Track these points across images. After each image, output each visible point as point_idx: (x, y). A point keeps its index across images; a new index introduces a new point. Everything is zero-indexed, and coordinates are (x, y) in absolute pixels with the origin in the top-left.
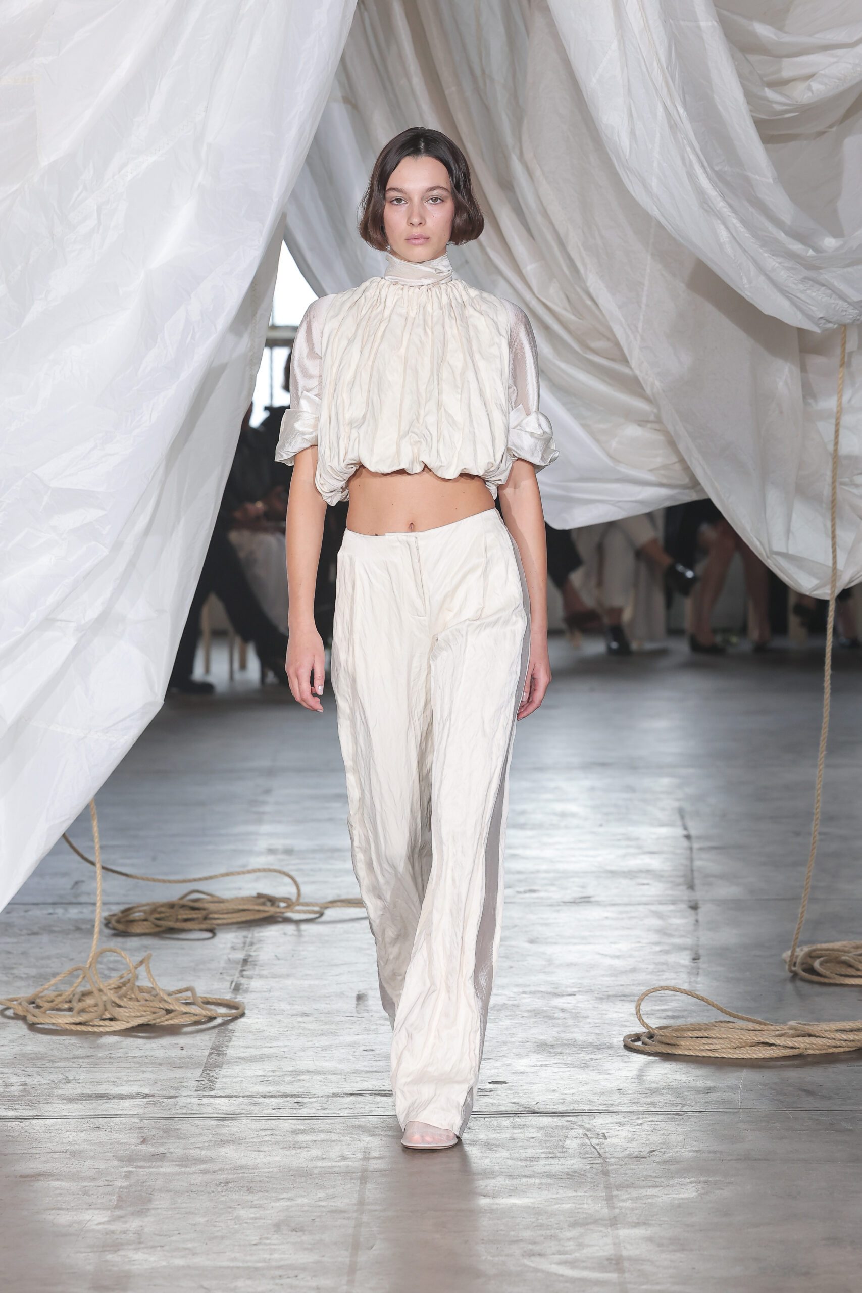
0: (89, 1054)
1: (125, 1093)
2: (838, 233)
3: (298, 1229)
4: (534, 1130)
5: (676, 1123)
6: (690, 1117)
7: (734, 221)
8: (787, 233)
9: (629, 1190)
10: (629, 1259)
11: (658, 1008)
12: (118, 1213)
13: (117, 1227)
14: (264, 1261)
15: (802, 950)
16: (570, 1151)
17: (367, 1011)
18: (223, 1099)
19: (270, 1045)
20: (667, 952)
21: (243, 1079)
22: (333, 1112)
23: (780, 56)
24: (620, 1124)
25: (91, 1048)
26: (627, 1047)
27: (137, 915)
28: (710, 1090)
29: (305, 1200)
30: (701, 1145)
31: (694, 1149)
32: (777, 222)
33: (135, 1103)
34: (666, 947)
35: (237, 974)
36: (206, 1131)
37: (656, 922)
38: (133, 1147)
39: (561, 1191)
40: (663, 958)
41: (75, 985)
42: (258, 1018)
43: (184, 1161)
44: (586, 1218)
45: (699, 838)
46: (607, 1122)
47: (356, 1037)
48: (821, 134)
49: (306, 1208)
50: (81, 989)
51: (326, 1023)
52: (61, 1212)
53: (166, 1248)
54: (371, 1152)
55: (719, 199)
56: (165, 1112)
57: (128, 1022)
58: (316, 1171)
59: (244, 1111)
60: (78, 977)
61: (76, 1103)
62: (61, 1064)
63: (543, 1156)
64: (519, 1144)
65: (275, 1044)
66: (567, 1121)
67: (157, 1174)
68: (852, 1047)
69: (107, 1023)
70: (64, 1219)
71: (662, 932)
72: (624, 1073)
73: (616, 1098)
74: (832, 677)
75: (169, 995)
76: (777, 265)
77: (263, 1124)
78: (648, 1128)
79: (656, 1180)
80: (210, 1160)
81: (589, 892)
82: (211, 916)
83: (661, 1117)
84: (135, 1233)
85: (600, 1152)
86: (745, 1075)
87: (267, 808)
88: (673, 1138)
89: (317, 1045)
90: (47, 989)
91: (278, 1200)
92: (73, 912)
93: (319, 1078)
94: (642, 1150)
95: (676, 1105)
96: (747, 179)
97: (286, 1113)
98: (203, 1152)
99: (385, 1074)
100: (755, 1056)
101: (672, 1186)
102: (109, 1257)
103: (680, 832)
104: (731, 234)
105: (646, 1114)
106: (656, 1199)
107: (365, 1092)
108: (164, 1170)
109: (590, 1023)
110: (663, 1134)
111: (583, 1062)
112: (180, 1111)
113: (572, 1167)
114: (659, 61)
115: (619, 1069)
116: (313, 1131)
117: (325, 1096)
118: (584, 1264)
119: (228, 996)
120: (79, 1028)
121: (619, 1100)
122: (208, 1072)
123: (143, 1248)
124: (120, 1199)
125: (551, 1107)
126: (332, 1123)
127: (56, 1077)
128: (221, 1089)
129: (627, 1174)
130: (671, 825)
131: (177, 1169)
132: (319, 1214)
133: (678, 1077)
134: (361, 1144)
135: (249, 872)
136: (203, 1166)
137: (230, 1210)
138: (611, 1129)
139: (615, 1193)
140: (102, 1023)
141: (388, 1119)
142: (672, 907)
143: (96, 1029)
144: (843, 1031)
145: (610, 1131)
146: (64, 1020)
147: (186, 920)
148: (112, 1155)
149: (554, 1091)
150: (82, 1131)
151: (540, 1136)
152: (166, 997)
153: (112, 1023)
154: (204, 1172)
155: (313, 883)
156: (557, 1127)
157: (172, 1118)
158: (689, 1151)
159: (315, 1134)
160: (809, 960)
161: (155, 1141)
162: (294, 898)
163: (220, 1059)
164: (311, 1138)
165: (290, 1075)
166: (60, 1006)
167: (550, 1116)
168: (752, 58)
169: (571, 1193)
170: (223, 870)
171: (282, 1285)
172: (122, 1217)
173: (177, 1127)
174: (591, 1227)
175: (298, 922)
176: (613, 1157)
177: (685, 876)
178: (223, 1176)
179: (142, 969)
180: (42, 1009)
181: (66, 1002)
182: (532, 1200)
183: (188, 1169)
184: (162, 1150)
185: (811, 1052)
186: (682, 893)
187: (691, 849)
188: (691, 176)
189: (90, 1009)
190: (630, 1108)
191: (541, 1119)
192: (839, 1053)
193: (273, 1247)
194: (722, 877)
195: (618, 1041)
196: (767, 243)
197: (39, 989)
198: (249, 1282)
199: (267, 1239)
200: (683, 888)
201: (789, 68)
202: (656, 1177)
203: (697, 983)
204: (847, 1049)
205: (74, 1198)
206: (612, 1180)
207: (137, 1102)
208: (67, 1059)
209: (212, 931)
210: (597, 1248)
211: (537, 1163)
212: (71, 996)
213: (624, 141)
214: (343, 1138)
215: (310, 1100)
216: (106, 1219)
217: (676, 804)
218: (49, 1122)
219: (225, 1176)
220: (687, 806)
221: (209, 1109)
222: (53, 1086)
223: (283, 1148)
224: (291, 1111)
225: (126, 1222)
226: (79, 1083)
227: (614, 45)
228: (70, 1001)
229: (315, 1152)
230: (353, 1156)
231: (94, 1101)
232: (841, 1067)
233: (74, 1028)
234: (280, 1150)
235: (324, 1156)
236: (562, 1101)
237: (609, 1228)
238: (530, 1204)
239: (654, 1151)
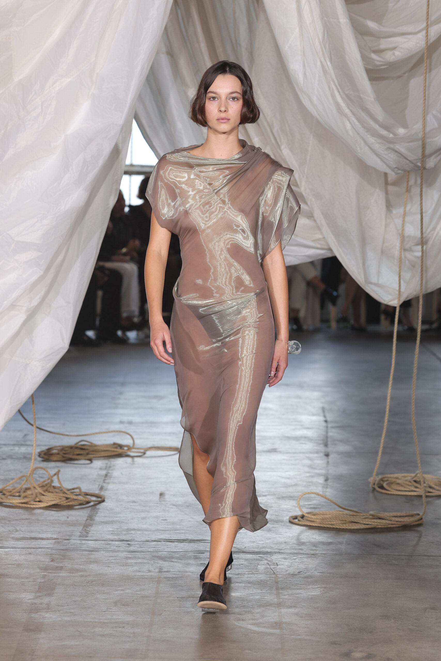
0: (28, 518)
1: (45, 537)
2: (405, 126)
3: (126, 605)
4: (243, 560)
5: (312, 559)
6: (319, 556)
7: (353, 119)
8: (380, 126)
9: (288, 590)
10: (286, 623)
11: (307, 503)
12: (38, 594)
13: (38, 601)
14: (108, 619)
15: (378, 477)
16: (260, 571)
17: (165, 501)
18: (92, 542)
19: (116, 516)
20: (312, 477)
21: (102, 532)
22: (145, 549)
23: (379, 38)
24: (285, 559)
25: (29, 515)
26: (290, 522)
27: (55, 451)
28: (330, 543)
29: (130, 591)
30: (324, 570)
31: (320, 571)
32: (375, 120)
33: (49, 542)
34: (312, 474)
35: (102, 481)
36: (83, 557)
37: (308, 462)
38: (47, 563)
39: (254, 590)
40: (310, 480)
41: (22, 484)
42: (111, 503)
43: (72, 571)
44: (266, 603)
45: (332, 422)
46: (278, 557)
47: (159, 514)
48: (400, 77)
49: (130, 595)
50: (25, 486)
51: (144, 506)
52: (11, 593)
53: (61, 612)
54: (163, 569)
55: (346, 108)
56: (64, 547)
57: (47, 503)
58: (136, 577)
59: (102, 548)
60: (23, 480)
61: (20, 541)
62: (14, 522)
63: (247, 573)
64: (235, 567)
65: (119, 515)
66: (259, 557)
67: (58, 576)
68: (400, 525)
69: (37, 503)
70: (12, 596)
71: (311, 467)
72: (289, 534)
73: (283, 546)
74: (397, 344)
75: (68, 490)
76: (374, 141)
77: (111, 554)
78: (299, 561)
79: (301, 586)
80: (84, 570)
81: (276, 446)
82: (90, 453)
83: (305, 556)
84: (46, 604)
85: (275, 572)
86: (347, 536)
87: (120, 401)
88: (310, 566)
89: (139, 516)
90: (8, 486)
91: (117, 590)
92: (23, 450)
93: (139, 532)
94: (295, 571)
95: (313, 550)
96: (361, 98)
97: (122, 549)
98: (81, 567)
99: (172, 531)
100: (353, 528)
101: (309, 589)
102: (33, 615)
103: (322, 418)
104: (352, 125)
105: (298, 554)
106: (301, 595)
107: (161, 540)
108: (62, 575)
109: (273, 510)
110: (305, 564)
111: (269, 528)
112: (71, 547)
113: (261, 578)
114: (319, 39)
115: (286, 532)
116: (135, 558)
117: (142, 541)
118: (264, 625)
119: (97, 492)
120: (23, 505)
121: (285, 547)
122: (85, 528)
123: (50, 611)
124: (40, 588)
125: (252, 550)
126: (144, 554)
127: (11, 528)
128: (91, 537)
129: (287, 583)
130: (318, 415)
131: (68, 574)
132: (136, 598)
133: (314, 537)
134: (159, 565)
135: (110, 432)
136: (81, 573)
137: (93, 595)
138: (280, 561)
139: (281, 591)
140: (35, 503)
141: (172, 553)
142: (316, 455)
143: (32, 506)
144: (396, 517)
145: (280, 562)
146: (16, 501)
147: (78, 455)
148: (37, 566)
149: (254, 542)
150: (23, 555)
151: (246, 563)
152: (66, 492)
153: (40, 503)
154: (81, 576)
155: (141, 438)
156: (254, 559)
157: (67, 550)
158: (318, 573)
159: (136, 559)
160: (382, 482)
161: (58, 561)
162: (131, 445)
163: (91, 522)
164: (134, 561)
165: (126, 531)
166: (14, 494)
167: (251, 554)
168: (366, 38)
169: (259, 591)
170: (97, 431)
171: (117, 631)
172: (40, 596)
173: (69, 554)
174: (268, 607)
175: (133, 457)
176: (281, 575)
177: (323, 440)
178: (90, 578)
179: (56, 477)
180: (6, 496)
181: (18, 492)
182: (240, 594)
183: (73, 575)
184: (61, 565)
185: (380, 527)
186: (322, 448)
187: (327, 427)
188: (333, 96)
189: (29, 496)
190: (291, 551)
191: (247, 555)
192: (393, 528)
193: (113, 613)
194: (342, 441)
195: (286, 518)
196: (370, 130)
197: (5, 486)
198: (100, 629)
199: (111, 609)
200: (322, 446)
201: (384, 44)
202: (301, 584)
203: (326, 492)
204: (397, 526)
205: (17, 587)
206: (279, 586)
207: (50, 541)
208: (17, 520)
209: (90, 460)
210: (270, 617)
211: (243, 576)
212: (20, 490)
213: (301, 78)
214: (149, 562)
215: (134, 543)
216: (32, 597)
217: (321, 405)
218: (6, 550)
219: (91, 578)
220: (326, 406)
221: (85, 546)
222: (10, 532)
223: (121, 566)
224: (125, 548)
225: (42, 599)
226: (22, 532)
227: (297, 30)
228: (19, 492)
229: (136, 568)
230: (154, 570)
231: (29, 541)
232: (394, 534)
233: (21, 505)
234: (119, 567)
235: (140, 570)
236: (257, 547)
237: (277, 608)
238: (239, 596)
239: (301, 572)
